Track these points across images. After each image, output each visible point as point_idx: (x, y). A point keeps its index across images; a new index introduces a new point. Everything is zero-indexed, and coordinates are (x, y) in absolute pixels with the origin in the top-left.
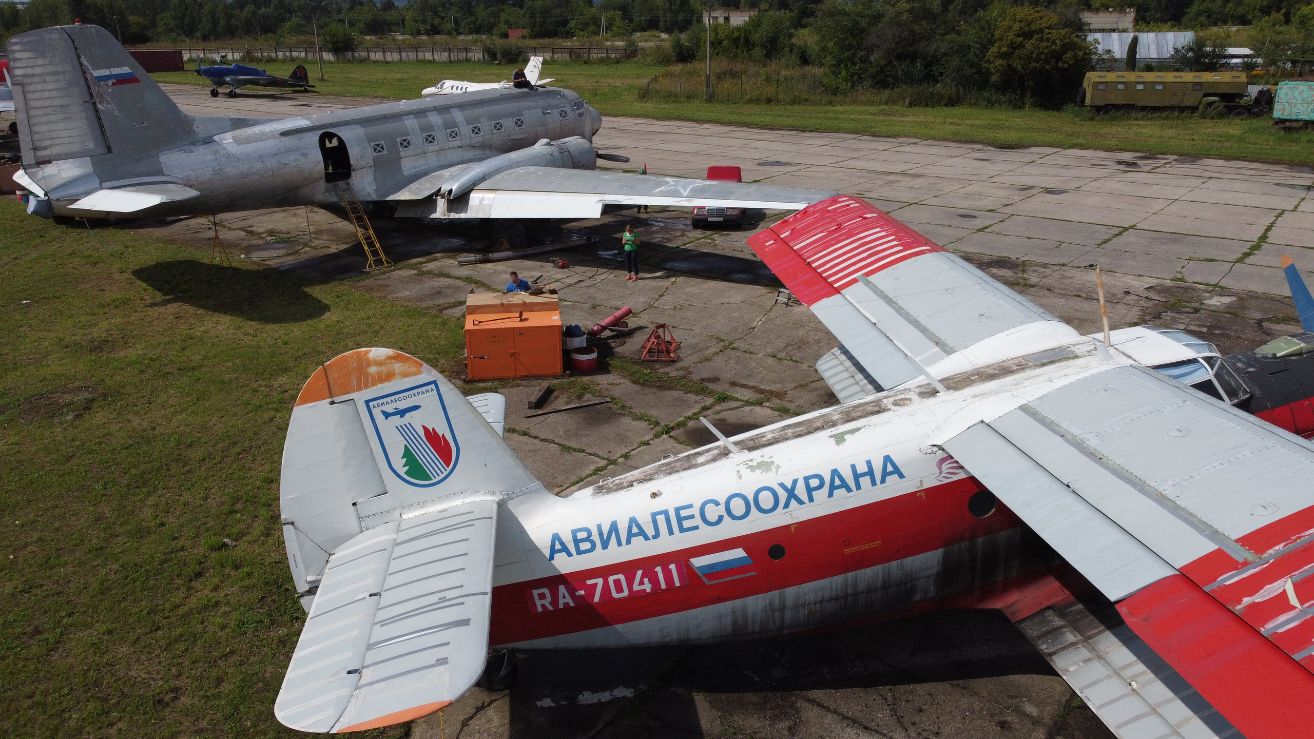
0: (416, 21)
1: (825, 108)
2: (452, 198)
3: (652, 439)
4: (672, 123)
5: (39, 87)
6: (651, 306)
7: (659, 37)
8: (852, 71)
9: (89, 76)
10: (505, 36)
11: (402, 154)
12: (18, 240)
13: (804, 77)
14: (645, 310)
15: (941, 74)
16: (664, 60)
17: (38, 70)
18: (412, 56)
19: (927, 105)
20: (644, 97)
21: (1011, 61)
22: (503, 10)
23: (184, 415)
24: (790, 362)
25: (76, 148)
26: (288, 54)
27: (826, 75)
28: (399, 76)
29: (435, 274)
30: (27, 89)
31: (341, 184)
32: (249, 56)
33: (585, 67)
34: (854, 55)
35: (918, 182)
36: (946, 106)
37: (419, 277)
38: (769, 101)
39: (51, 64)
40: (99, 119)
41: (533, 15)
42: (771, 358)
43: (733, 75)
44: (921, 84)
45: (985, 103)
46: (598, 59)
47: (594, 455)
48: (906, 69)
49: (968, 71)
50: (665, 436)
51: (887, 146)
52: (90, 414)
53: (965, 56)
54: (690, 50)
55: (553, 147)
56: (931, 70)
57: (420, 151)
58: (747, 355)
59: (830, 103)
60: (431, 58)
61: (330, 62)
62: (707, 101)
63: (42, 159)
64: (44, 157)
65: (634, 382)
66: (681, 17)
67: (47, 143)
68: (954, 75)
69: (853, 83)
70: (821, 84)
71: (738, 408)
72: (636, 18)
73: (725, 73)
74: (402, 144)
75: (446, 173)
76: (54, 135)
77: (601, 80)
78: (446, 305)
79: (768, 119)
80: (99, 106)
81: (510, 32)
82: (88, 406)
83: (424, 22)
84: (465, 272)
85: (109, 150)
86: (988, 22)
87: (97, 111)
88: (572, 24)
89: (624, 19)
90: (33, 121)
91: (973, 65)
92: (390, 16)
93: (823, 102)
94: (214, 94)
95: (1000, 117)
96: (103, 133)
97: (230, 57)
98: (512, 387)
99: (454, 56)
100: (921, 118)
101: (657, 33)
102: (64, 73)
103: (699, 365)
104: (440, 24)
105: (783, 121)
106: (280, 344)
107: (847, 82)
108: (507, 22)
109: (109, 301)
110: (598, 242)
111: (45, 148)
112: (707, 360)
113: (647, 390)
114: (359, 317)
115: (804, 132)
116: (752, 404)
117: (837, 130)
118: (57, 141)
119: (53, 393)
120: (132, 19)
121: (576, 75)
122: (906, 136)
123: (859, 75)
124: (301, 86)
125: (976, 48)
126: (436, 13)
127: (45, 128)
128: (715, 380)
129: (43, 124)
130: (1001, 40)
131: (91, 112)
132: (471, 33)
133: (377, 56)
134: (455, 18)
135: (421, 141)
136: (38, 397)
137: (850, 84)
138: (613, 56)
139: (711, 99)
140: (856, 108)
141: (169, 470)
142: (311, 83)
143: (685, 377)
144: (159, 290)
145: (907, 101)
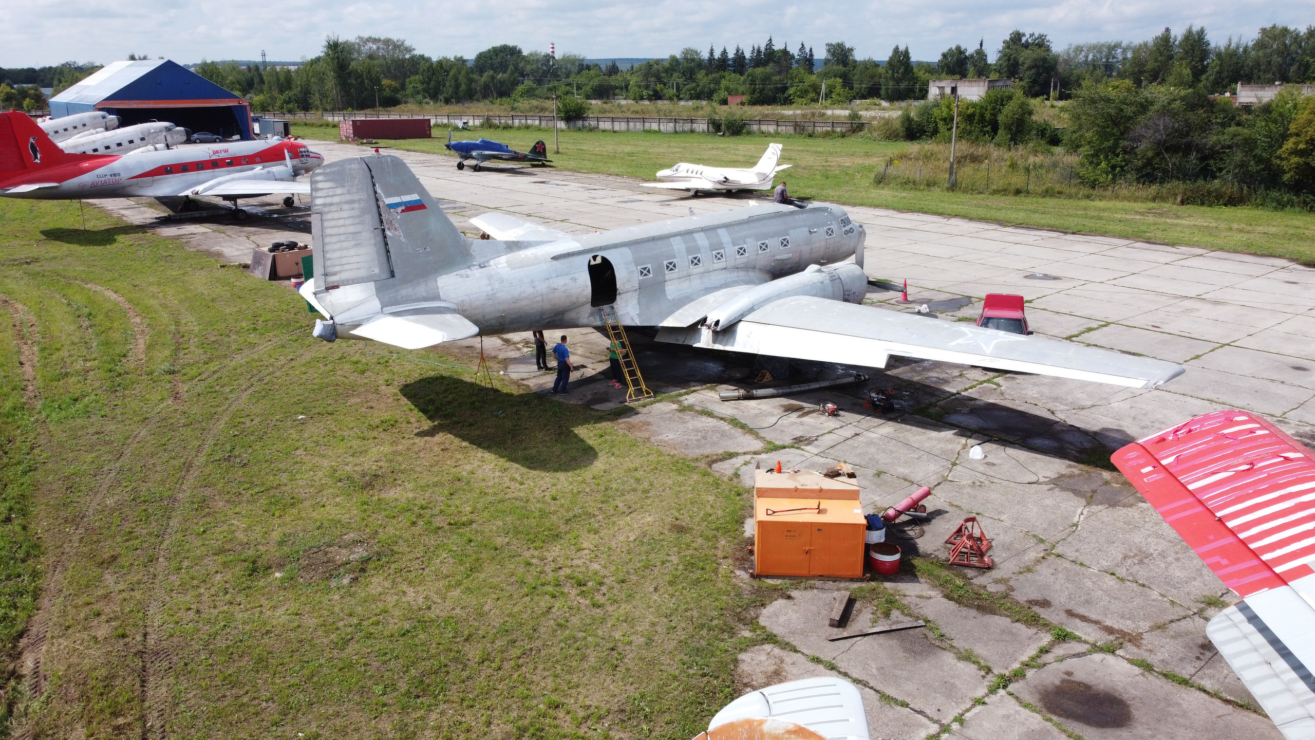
0: (640, 87)
1: (1084, 203)
2: (718, 329)
3: (987, 695)
4: (914, 216)
5: (336, 215)
6: (945, 479)
7: (880, 105)
8: (1113, 162)
9: (381, 204)
10: (724, 102)
11: (667, 277)
12: (294, 338)
13: (1055, 165)
14: (939, 484)
15: (1220, 170)
16: (891, 136)
17: (336, 200)
18: (639, 126)
19: (1202, 204)
20: (880, 182)
21: (1310, 160)
22: (724, 77)
23: (459, 591)
24: (1135, 585)
25: (363, 273)
26: (523, 121)
27: (1083, 165)
28: (628, 149)
29: (697, 411)
30: (325, 217)
31: (606, 308)
32: (488, 124)
33: (810, 141)
34: (1116, 145)
35: (1219, 312)
36: (1226, 205)
37: (680, 415)
38: (1018, 192)
39: (349, 193)
40: (386, 244)
41: (753, 82)
42: (1108, 576)
43: (975, 159)
44: (1195, 181)
45: (1274, 204)
46: (822, 132)
47: (920, 712)
48: (1177, 163)
49: (1253, 167)
50: (1002, 692)
51: (1169, 258)
52: (366, 578)
53: (1251, 150)
54: (919, 125)
55: (823, 274)
56: (1208, 165)
57: (685, 273)
58: (1078, 568)
59: (1088, 197)
60: (657, 129)
61: (562, 131)
62: (948, 189)
63: (331, 285)
64: (333, 282)
65: (948, 597)
66: (903, 85)
67: (337, 269)
68: (1237, 171)
69: (1114, 176)
70: (1078, 176)
71: (1084, 654)
72: (856, 86)
73: (965, 157)
74: (668, 267)
75: (710, 298)
76: (344, 261)
77: (830, 159)
78: (715, 457)
79: (1021, 216)
80: (388, 233)
81: (730, 99)
82: (363, 568)
83: (647, 87)
84: (728, 410)
85: (393, 275)
86: (1281, 115)
87: (385, 237)
88: (791, 91)
89: (844, 86)
90: (327, 248)
91: (1259, 160)
92: (614, 80)
93: (1080, 196)
94: (460, 167)
95: (1296, 223)
96: (388, 258)
97: (471, 123)
98: (806, 589)
99: (679, 127)
100: (1200, 222)
101: (877, 101)
102: (359, 201)
103: (1021, 577)
104: (662, 90)
105: (1037, 218)
106: (548, 499)
107: (1107, 174)
108: (727, 89)
109: (377, 421)
110: (868, 380)
111: (335, 274)
112: (1029, 570)
113: (965, 611)
114: (625, 467)
115: (1066, 233)
116: (1101, 650)
117: (1104, 234)
118: (346, 267)
119: (330, 546)
120: (385, 82)
121: (803, 151)
122: (1187, 245)
123: (1122, 167)
124: (539, 161)
125: (1264, 142)
126: (659, 79)
127: (336, 255)
128: (1045, 604)
129: (335, 251)
130: (1297, 135)
131: (380, 238)
132: (691, 98)
133: (605, 125)
134: (677, 84)
135: (687, 264)
136: (316, 550)
137: (1110, 176)
138: (839, 130)
139: (953, 187)
140: (1119, 204)
141: (448, 673)
142: (548, 158)
143: (1006, 596)
144: (424, 411)
145: (1179, 199)
